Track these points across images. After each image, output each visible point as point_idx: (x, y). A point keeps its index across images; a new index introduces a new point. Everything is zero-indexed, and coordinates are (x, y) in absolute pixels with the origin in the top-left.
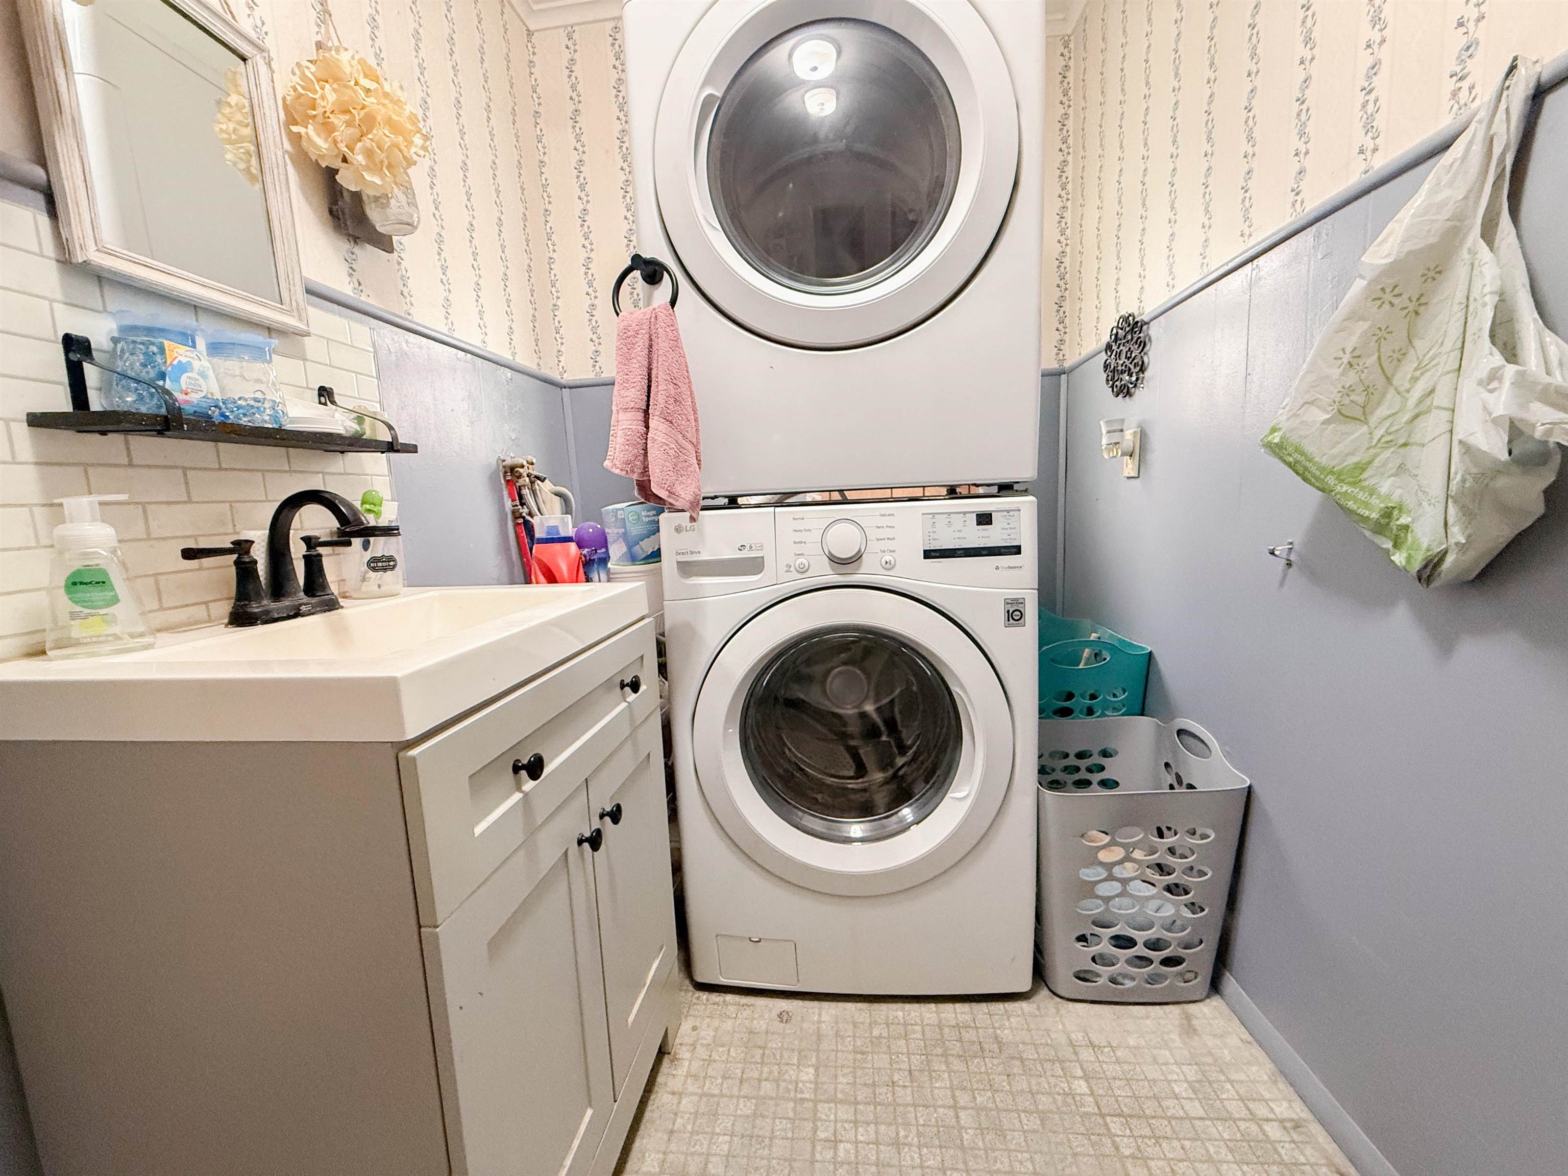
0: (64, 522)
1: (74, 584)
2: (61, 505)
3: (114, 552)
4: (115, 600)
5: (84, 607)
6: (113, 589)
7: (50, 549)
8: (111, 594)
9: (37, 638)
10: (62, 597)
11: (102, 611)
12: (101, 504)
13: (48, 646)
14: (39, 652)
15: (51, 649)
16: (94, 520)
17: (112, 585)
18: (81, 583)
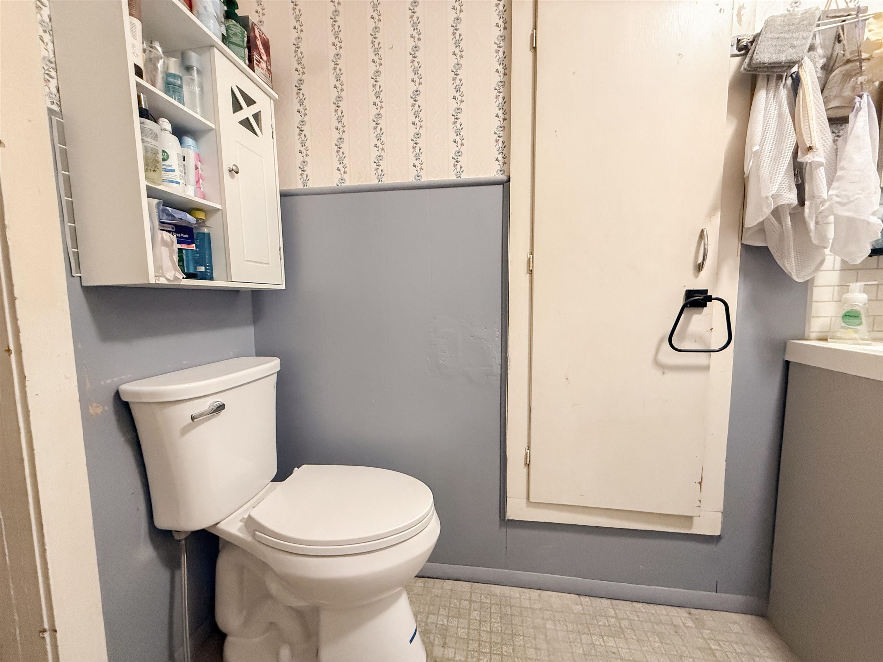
0: (848, 292)
1: (846, 316)
2: (849, 286)
3: (865, 305)
4: (861, 324)
5: (847, 325)
6: (861, 320)
7: (839, 303)
8: (860, 321)
9: (826, 334)
10: (840, 320)
11: (854, 327)
12: (865, 285)
13: (829, 337)
14: (825, 339)
15: (830, 339)
16: (860, 292)
17: (861, 318)
18: (849, 316)
